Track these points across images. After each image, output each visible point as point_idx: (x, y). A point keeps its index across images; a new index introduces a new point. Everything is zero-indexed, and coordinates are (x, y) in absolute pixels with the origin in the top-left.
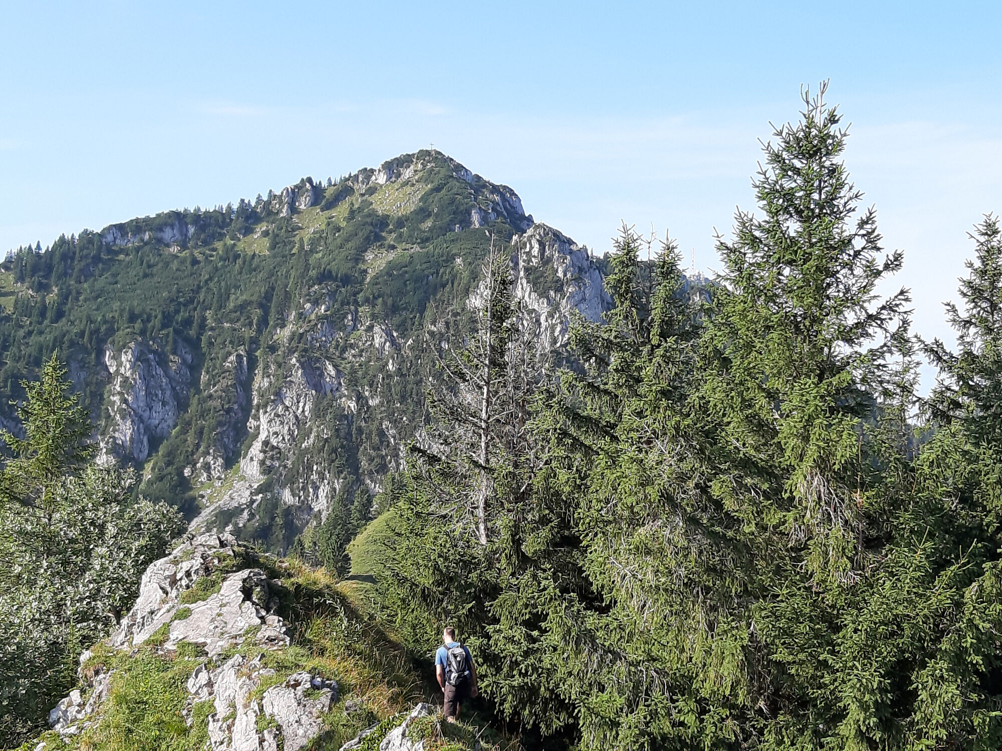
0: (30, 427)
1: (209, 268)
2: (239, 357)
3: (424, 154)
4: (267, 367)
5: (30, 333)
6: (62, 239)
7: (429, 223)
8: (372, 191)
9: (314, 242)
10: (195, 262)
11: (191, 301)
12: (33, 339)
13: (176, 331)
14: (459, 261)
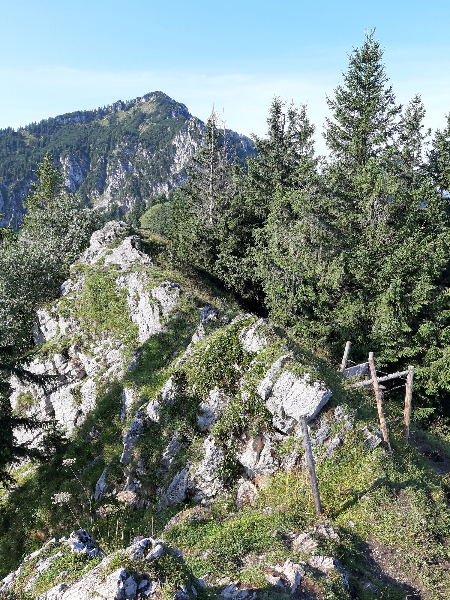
0: (41, 180)
1: (90, 130)
2: (101, 159)
3: (156, 93)
4: (110, 163)
5: (35, 151)
6: (43, 120)
7: (159, 116)
8: (140, 105)
9: (123, 122)
10: (86, 128)
11: (85, 141)
12: (37, 153)
13: (81, 151)
14: (169, 128)
